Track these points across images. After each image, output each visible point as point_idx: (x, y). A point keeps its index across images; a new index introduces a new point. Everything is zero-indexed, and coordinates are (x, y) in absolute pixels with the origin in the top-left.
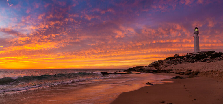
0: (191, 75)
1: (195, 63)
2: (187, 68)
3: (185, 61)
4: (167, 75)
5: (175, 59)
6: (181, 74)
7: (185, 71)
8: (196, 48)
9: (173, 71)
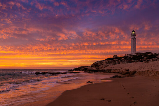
0: (128, 74)
1: (132, 63)
2: (124, 68)
3: (123, 62)
4: (106, 75)
5: (114, 59)
6: (119, 73)
7: (123, 71)
8: (133, 49)
9: (112, 71)
